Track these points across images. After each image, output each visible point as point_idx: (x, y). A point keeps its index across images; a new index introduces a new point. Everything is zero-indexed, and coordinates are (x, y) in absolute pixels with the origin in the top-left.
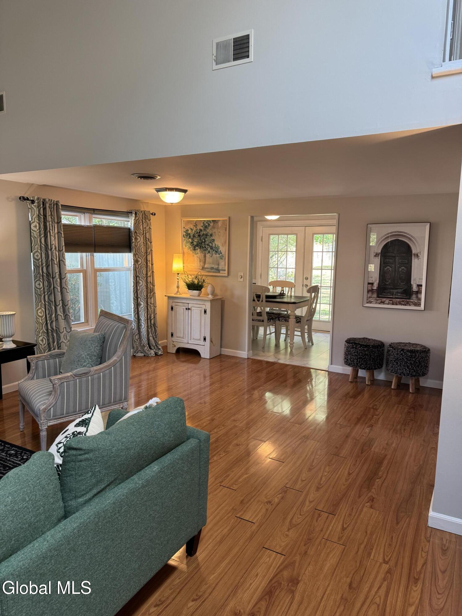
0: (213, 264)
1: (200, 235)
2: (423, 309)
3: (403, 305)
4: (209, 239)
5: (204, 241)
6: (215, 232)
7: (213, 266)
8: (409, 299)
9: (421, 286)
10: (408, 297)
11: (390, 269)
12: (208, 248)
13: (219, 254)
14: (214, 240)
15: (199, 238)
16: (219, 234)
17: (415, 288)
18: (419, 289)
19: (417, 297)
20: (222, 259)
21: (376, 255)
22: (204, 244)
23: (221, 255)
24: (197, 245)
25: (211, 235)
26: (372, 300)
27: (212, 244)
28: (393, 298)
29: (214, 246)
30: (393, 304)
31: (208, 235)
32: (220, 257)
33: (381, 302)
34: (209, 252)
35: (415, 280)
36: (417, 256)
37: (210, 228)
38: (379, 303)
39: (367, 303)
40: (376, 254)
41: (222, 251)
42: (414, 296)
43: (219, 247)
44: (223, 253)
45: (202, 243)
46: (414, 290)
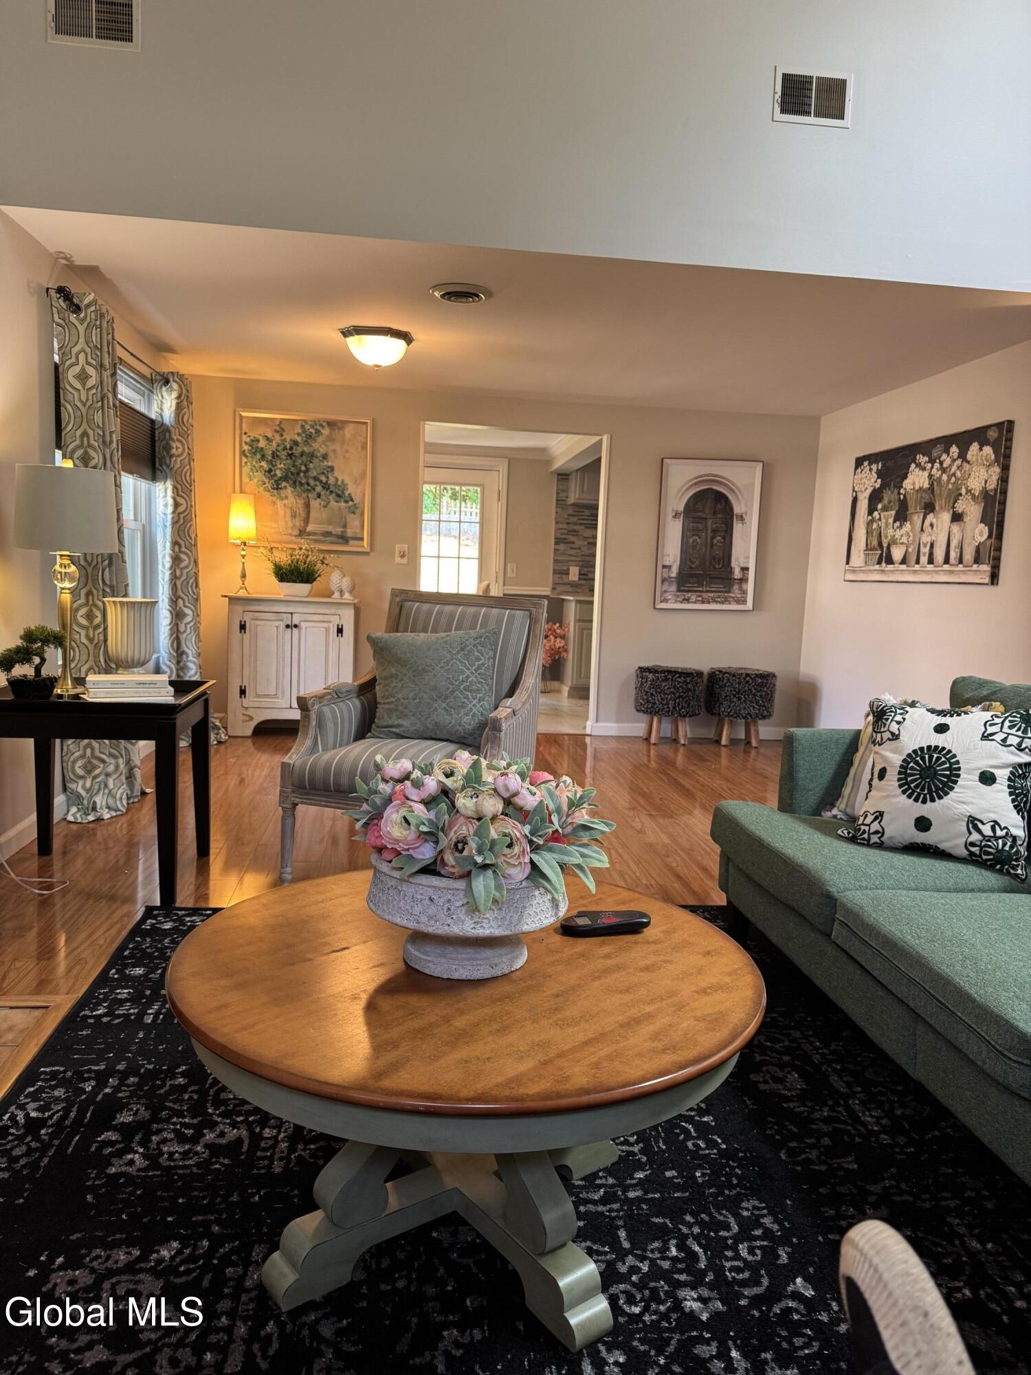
0: (330, 523)
1: (292, 454)
2: (751, 608)
3: (720, 602)
4: (320, 466)
5: (303, 468)
6: (335, 451)
7: (330, 528)
8: (729, 592)
9: (747, 569)
10: (727, 589)
11: (699, 540)
12: (316, 485)
13: (346, 502)
14: (332, 469)
15: (289, 461)
16: (347, 455)
17: (737, 574)
18: (744, 574)
19: (741, 589)
20: (354, 513)
21: (676, 516)
22: (305, 477)
23: (351, 503)
24: (285, 478)
25: (325, 457)
26: (670, 597)
27: (327, 478)
28: (702, 592)
29: (331, 481)
30: (703, 602)
31: (317, 457)
32: (350, 507)
33: (685, 599)
34: (319, 496)
35: (737, 560)
36: (741, 518)
37: (320, 439)
38: (681, 602)
39: (661, 602)
40: (676, 514)
41: (353, 495)
42: (736, 587)
43: (347, 485)
44: (356, 501)
45: (298, 474)
46: (736, 577)
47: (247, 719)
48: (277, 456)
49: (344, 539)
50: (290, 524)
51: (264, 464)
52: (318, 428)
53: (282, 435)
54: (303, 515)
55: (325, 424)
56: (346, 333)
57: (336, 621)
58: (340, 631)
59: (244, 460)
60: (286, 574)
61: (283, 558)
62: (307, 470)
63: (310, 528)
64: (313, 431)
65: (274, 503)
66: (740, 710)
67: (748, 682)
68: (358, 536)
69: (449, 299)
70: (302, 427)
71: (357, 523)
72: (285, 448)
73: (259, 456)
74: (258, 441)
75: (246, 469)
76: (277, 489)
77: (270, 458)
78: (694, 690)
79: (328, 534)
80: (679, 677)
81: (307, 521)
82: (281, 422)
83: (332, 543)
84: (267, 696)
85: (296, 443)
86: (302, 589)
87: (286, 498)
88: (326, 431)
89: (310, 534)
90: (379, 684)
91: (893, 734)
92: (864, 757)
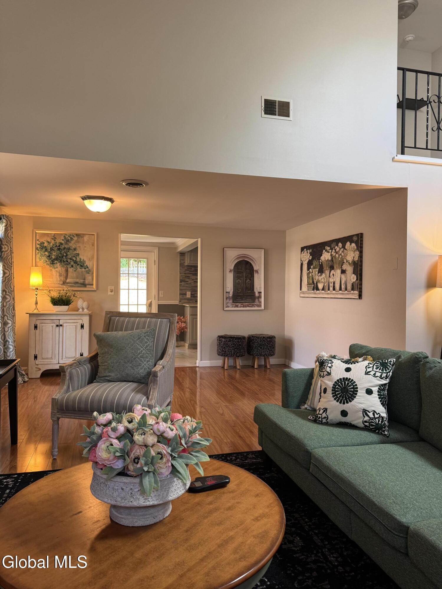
0: (77, 278)
1: (60, 248)
2: (264, 309)
3: (250, 307)
4: (73, 253)
5: (65, 254)
6: (79, 247)
7: (78, 280)
8: (254, 302)
9: (261, 292)
10: (253, 301)
11: (240, 281)
12: (71, 262)
13: (85, 269)
14: (78, 254)
15: (58, 252)
16: (86, 248)
17: (257, 295)
18: (260, 294)
19: (259, 301)
20: (89, 273)
21: (230, 271)
22: (66, 258)
23: (87, 269)
24: (56, 259)
25: (75, 249)
26: (230, 305)
27: (76, 258)
28: (243, 302)
29: (78, 260)
30: (244, 307)
31: (71, 249)
32: (87, 271)
33: (236, 306)
34: (72, 266)
35: (257, 288)
36: (257, 271)
37: (73, 242)
38: (235, 307)
39: (226, 307)
40: (230, 270)
41: (88, 266)
42: (257, 300)
43: (85, 261)
44: (90, 268)
45: (63, 257)
46: (256, 296)
47: (38, 370)
48: (53, 249)
49: (84, 285)
50: (59, 279)
51: (46, 253)
52: (72, 237)
53: (55, 240)
54: (65, 275)
55: (75, 235)
56: (84, 198)
57: (80, 322)
58: (82, 326)
59: (37, 251)
60: (56, 302)
61: (55, 295)
62: (67, 255)
63: (68, 281)
64: (69, 239)
65: (51, 270)
66: (261, 353)
67: (264, 340)
68: (91, 283)
69: (129, 186)
70: (65, 237)
71: (90, 278)
72: (56, 246)
73: (44, 250)
74: (44, 243)
75: (38, 256)
76: (53, 264)
77: (49, 250)
78: (242, 345)
79: (77, 283)
80: (235, 340)
81: (66, 277)
82: (54, 235)
83: (78, 287)
84: (47, 358)
85: (61, 244)
86: (64, 308)
87: (57, 268)
88: (75, 238)
89: (68, 283)
90: (100, 357)
91: (328, 372)
92: (316, 381)
